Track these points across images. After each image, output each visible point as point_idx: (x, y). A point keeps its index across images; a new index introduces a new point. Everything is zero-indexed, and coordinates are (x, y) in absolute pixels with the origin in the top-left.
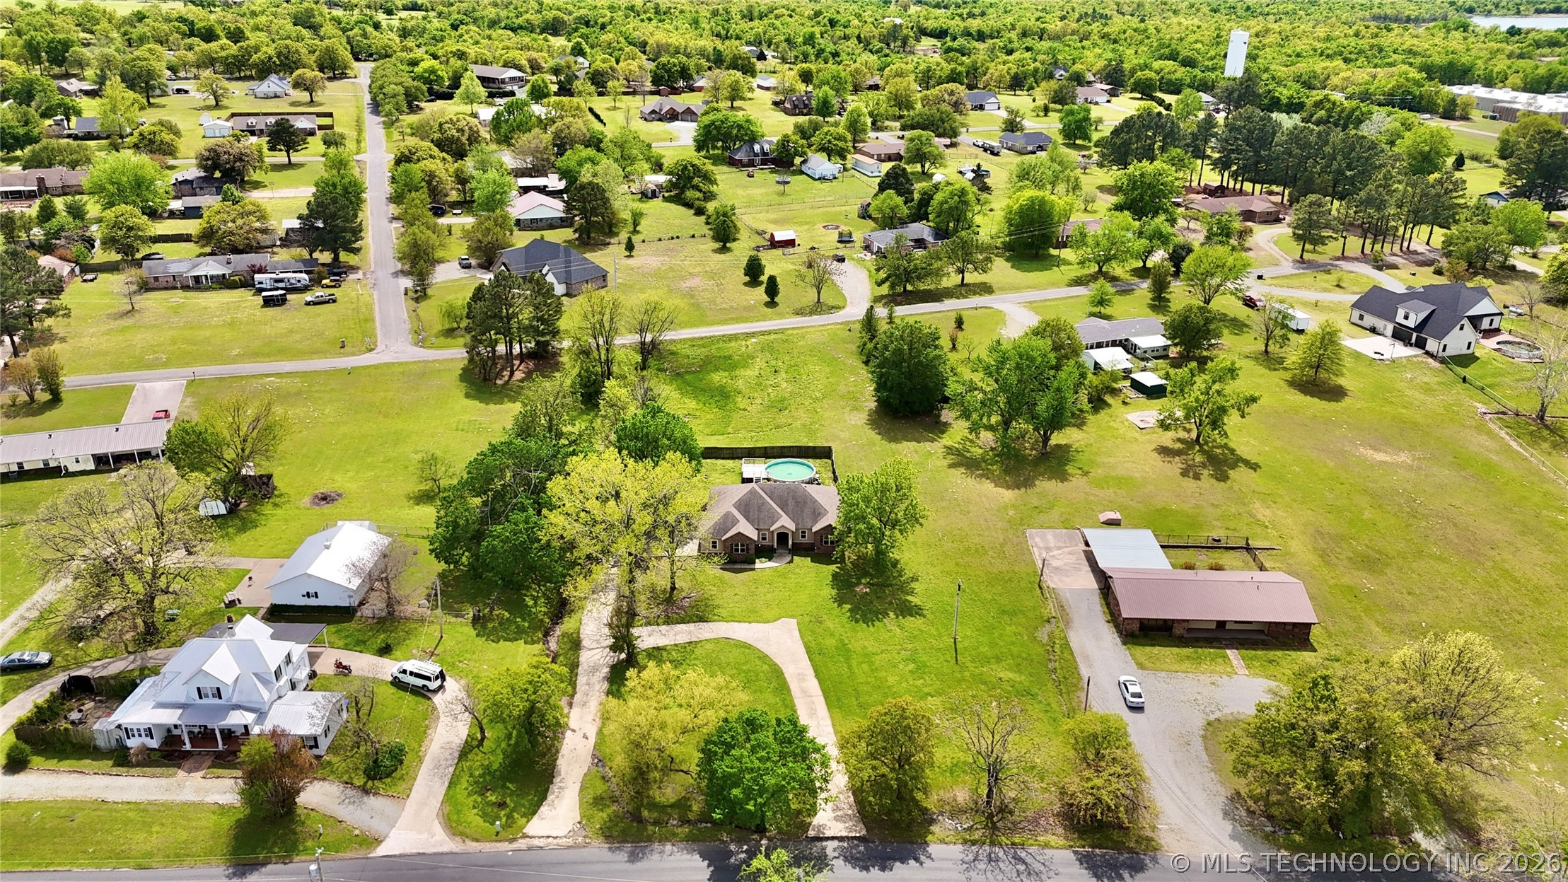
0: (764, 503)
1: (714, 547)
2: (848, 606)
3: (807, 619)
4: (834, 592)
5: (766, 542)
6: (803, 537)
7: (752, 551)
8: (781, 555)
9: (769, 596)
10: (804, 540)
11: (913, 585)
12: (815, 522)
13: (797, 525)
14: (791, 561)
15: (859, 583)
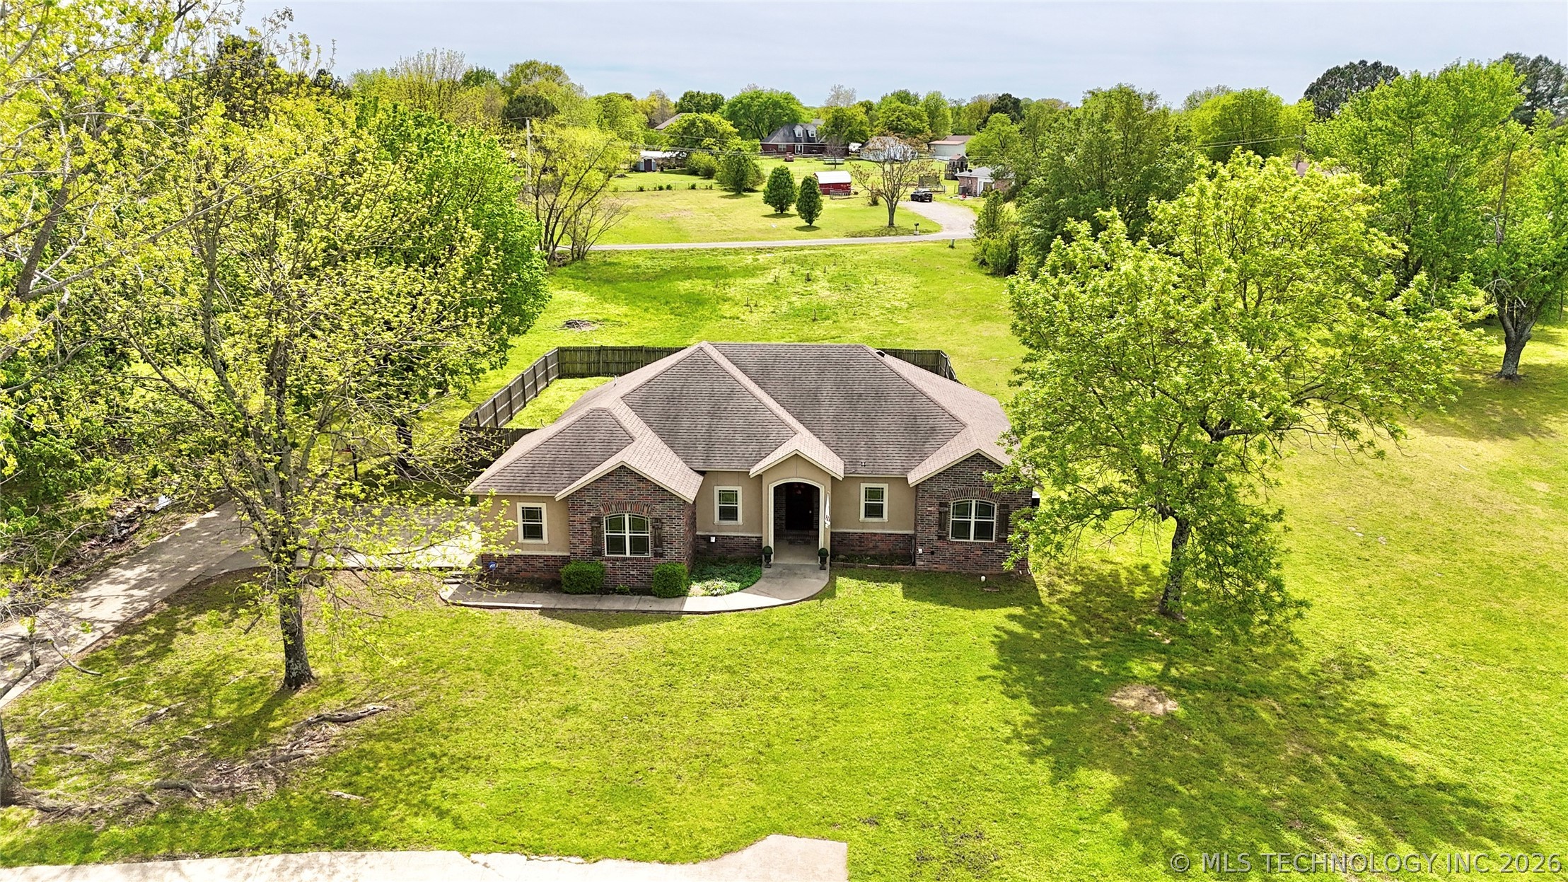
0: (734, 391)
1: (533, 532)
2: (1103, 781)
3: (904, 842)
4: (1022, 711)
5: (737, 529)
6: (874, 511)
7: (678, 549)
8: (790, 572)
9: (721, 721)
10: (874, 526)
11: (1362, 691)
12: (918, 453)
13: (851, 463)
14: (828, 592)
15: (1123, 680)
